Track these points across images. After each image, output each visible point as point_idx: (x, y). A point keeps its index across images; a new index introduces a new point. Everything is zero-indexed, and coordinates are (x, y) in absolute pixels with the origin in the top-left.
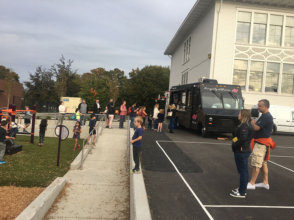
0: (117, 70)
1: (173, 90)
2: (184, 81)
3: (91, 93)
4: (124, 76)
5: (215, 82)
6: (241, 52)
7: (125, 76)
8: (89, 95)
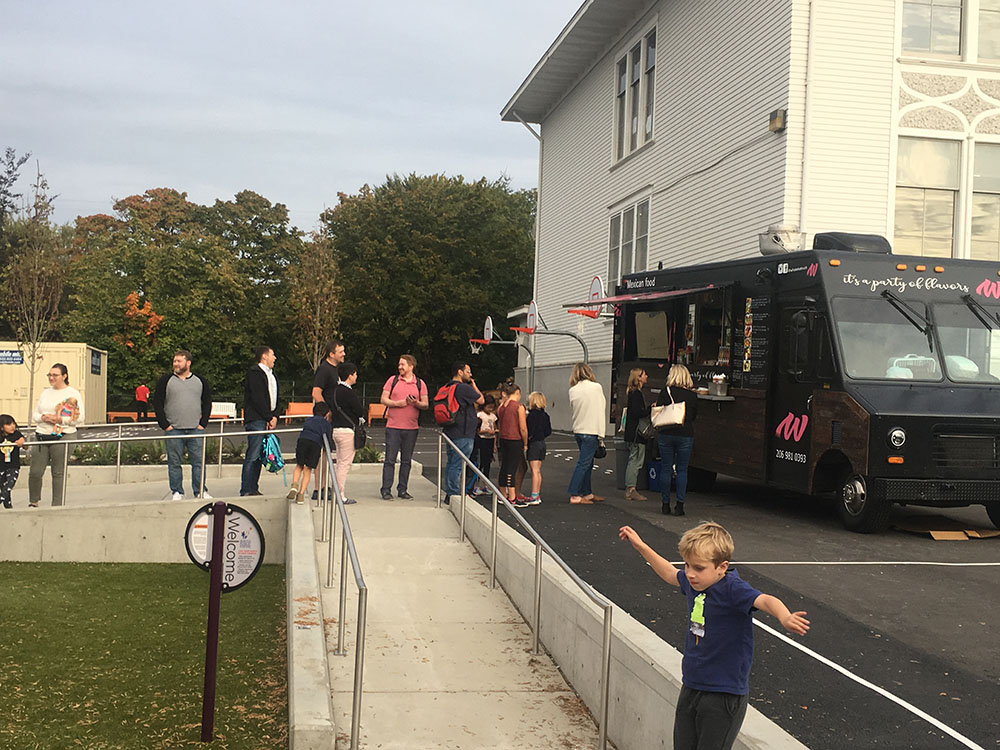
0: (249, 201)
1: (635, 291)
2: (627, 248)
3: (130, 318)
4: (289, 228)
5: (875, 248)
6: (929, 101)
7: (295, 229)
8: (122, 331)
